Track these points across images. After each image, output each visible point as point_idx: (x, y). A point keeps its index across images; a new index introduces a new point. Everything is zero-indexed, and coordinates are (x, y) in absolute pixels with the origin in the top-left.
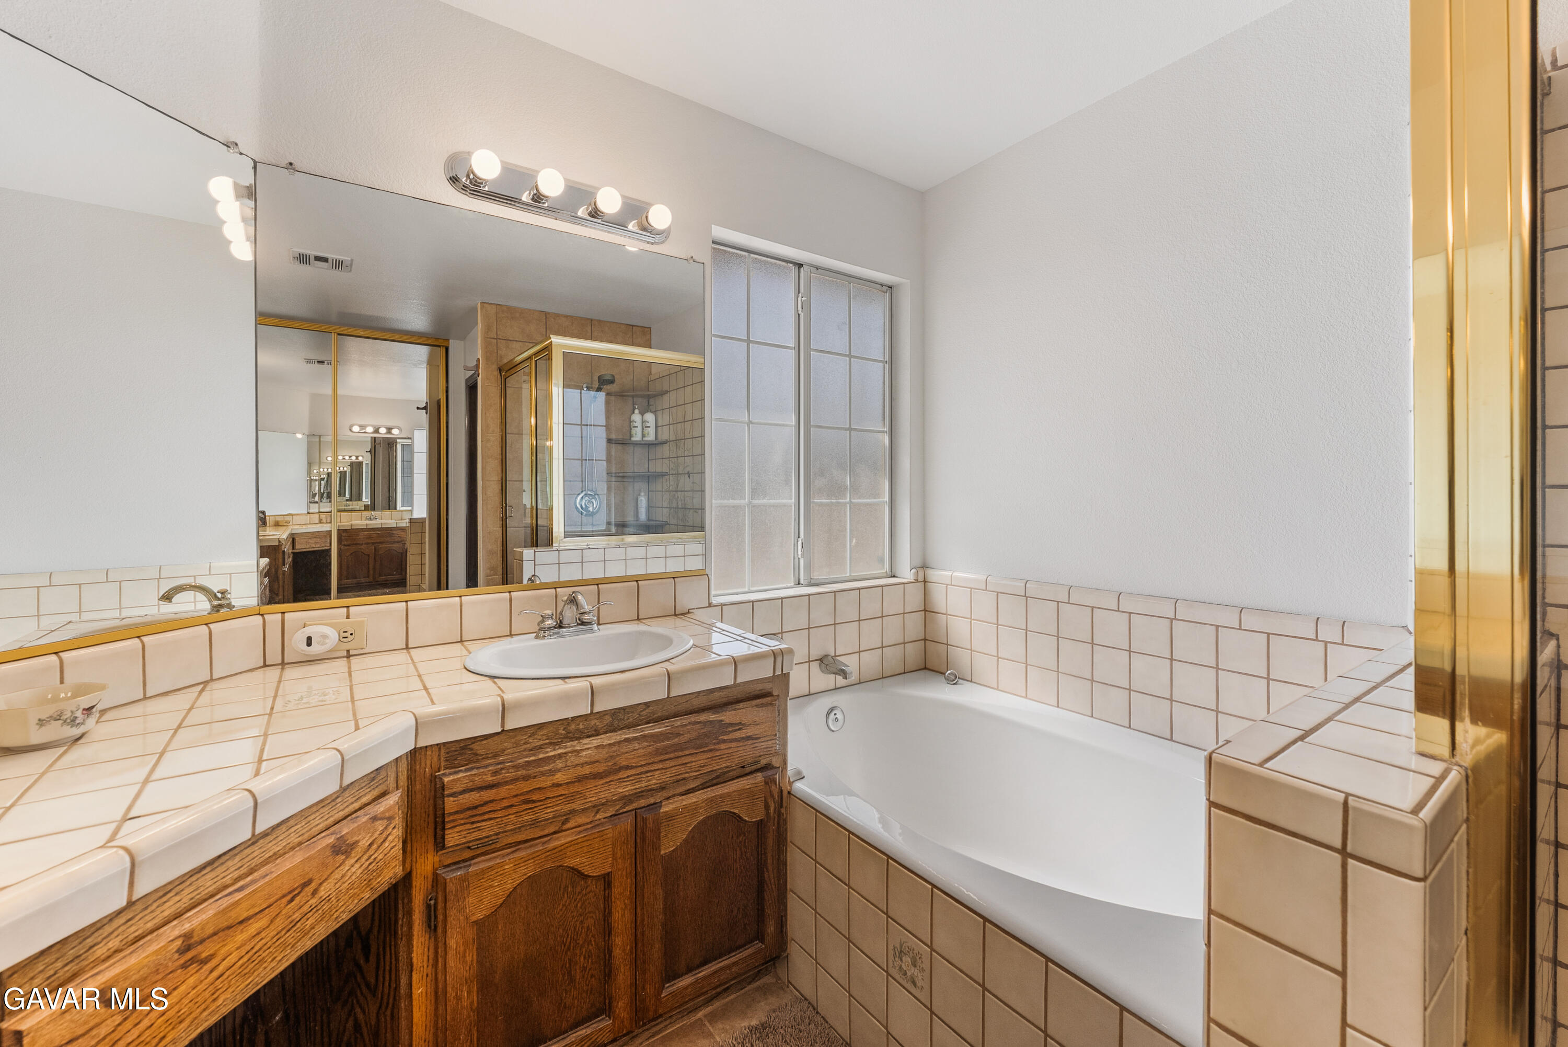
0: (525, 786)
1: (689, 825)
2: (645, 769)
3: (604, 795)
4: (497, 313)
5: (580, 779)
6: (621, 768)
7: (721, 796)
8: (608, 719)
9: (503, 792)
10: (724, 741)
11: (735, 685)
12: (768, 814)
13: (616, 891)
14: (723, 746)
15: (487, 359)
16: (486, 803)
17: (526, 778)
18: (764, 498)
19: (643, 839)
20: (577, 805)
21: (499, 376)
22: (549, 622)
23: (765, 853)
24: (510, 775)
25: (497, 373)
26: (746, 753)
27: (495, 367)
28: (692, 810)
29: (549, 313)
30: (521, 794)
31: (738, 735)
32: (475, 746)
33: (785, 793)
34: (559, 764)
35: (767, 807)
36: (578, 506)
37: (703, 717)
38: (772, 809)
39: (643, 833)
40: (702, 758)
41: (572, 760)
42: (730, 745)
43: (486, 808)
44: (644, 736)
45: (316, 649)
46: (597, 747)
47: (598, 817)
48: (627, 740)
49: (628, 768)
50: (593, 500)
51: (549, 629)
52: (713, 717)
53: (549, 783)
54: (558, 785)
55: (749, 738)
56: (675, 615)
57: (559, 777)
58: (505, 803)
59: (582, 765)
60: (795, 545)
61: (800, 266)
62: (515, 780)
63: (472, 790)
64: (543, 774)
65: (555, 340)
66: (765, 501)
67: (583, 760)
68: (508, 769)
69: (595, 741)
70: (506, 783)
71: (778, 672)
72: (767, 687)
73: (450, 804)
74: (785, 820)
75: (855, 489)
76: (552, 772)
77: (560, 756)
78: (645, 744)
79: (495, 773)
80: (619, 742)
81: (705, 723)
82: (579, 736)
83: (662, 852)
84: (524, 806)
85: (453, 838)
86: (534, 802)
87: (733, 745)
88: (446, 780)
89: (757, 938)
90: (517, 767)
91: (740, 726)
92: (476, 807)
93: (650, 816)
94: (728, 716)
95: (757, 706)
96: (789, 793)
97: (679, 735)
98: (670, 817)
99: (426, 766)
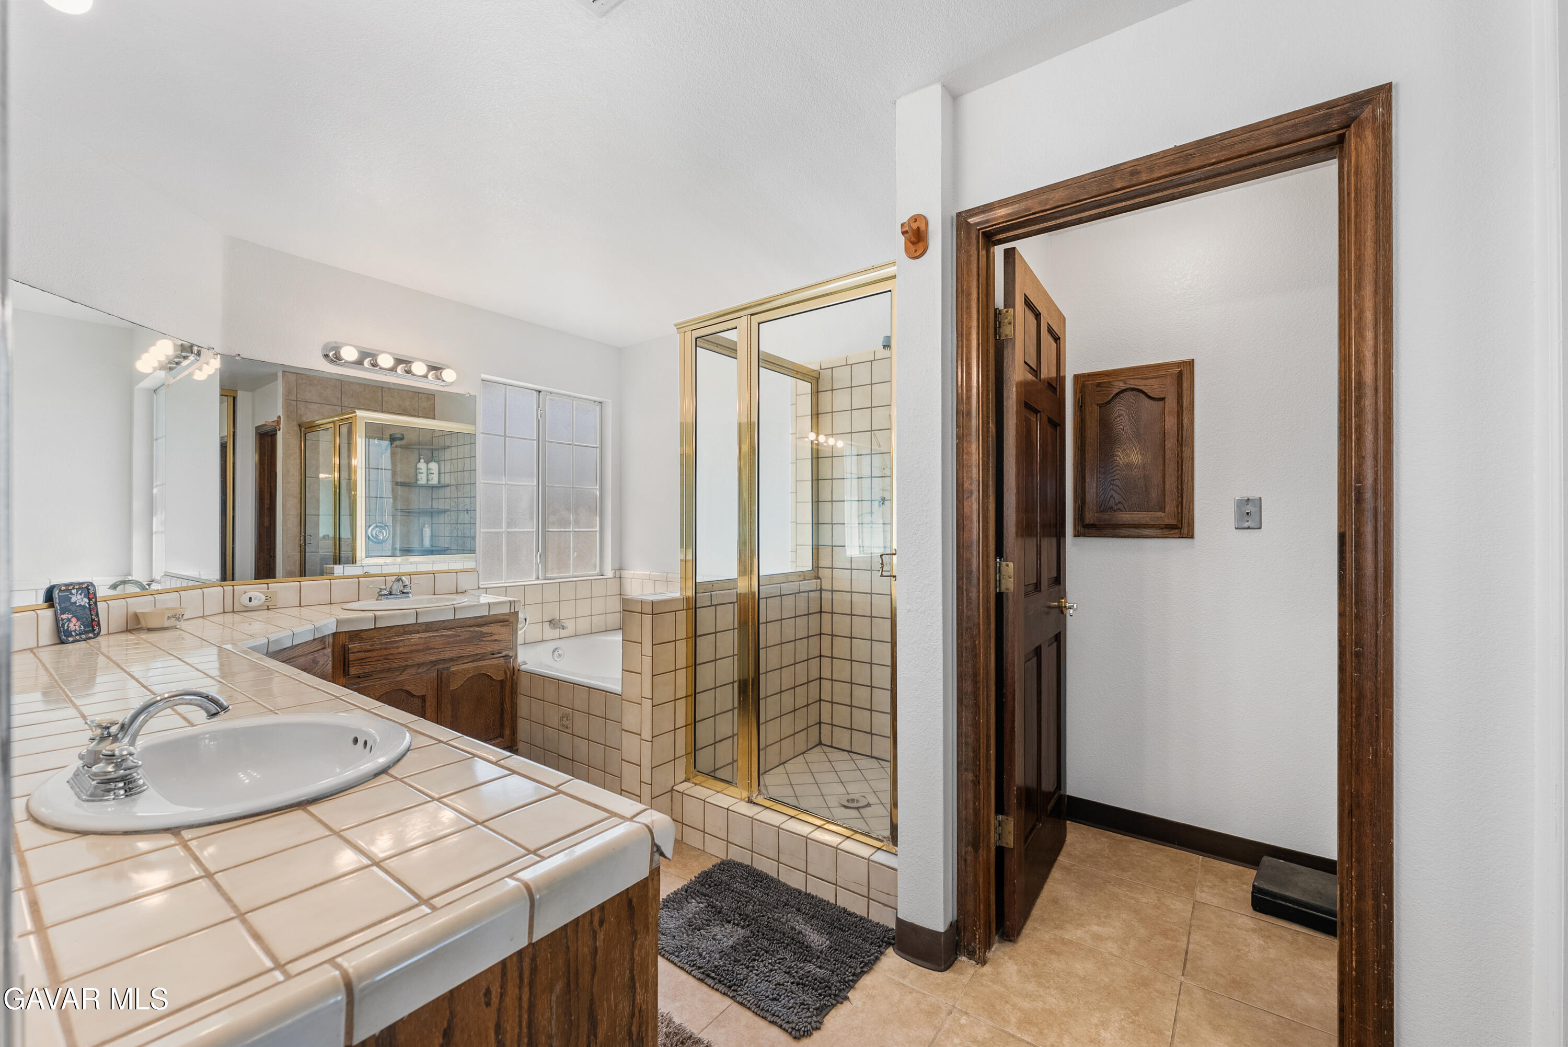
0: (385, 652)
1: (464, 678)
2: (443, 650)
3: (423, 660)
4: (297, 380)
5: (411, 652)
6: (431, 649)
7: (481, 666)
8: (424, 627)
9: (375, 654)
10: (483, 641)
11: (489, 616)
12: (506, 677)
13: (427, 704)
14: (482, 643)
15: (288, 417)
16: (367, 658)
17: (386, 649)
18: (515, 528)
19: (441, 682)
20: (409, 663)
21: (299, 431)
22: (384, 592)
23: (505, 696)
24: (379, 647)
25: (297, 428)
26: (495, 647)
27: (295, 423)
28: (468, 670)
29: (344, 381)
30: (384, 655)
31: (490, 638)
32: (362, 634)
33: (516, 670)
34: (401, 644)
35: (506, 674)
36: (370, 535)
37: (472, 629)
38: (508, 676)
39: (441, 679)
40: (471, 648)
41: (407, 642)
42: (485, 643)
43: (367, 660)
44: (442, 635)
45: (254, 603)
46: (419, 638)
47: (419, 671)
48: (433, 636)
49: (434, 648)
50: (383, 531)
51: (384, 595)
52: (477, 629)
53: (396, 652)
54: (401, 653)
55: (496, 640)
56: (457, 593)
57: (401, 650)
58: (376, 659)
59: (412, 645)
60: (536, 556)
61: (540, 392)
62: (381, 649)
63: (361, 652)
64: (393, 648)
65: (359, 413)
66: (516, 530)
67: (412, 643)
68: (377, 644)
69: (418, 636)
70: (376, 650)
71: (512, 611)
72: (507, 617)
73: (352, 657)
74: (516, 684)
75: (577, 523)
76: (398, 647)
77: (401, 640)
78: (443, 639)
79: (371, 645)
80: (430, 637)
81: (473, 631)
82: (411, 633)
83: (451, 689)
84: (385, 661)
85: (353, 671)
86: (389, 659)
87: (488, 643)
88: (350, 646)
89: (500, 737)
90: (381, 644)
91: (492, 634)
92: (363, 659)
93: (445, 672)
94: (485, 629)
95: (500, 626)
96: (519, 670)
97: (459, 636)
98: (455, 673)
99: (342, 640)
